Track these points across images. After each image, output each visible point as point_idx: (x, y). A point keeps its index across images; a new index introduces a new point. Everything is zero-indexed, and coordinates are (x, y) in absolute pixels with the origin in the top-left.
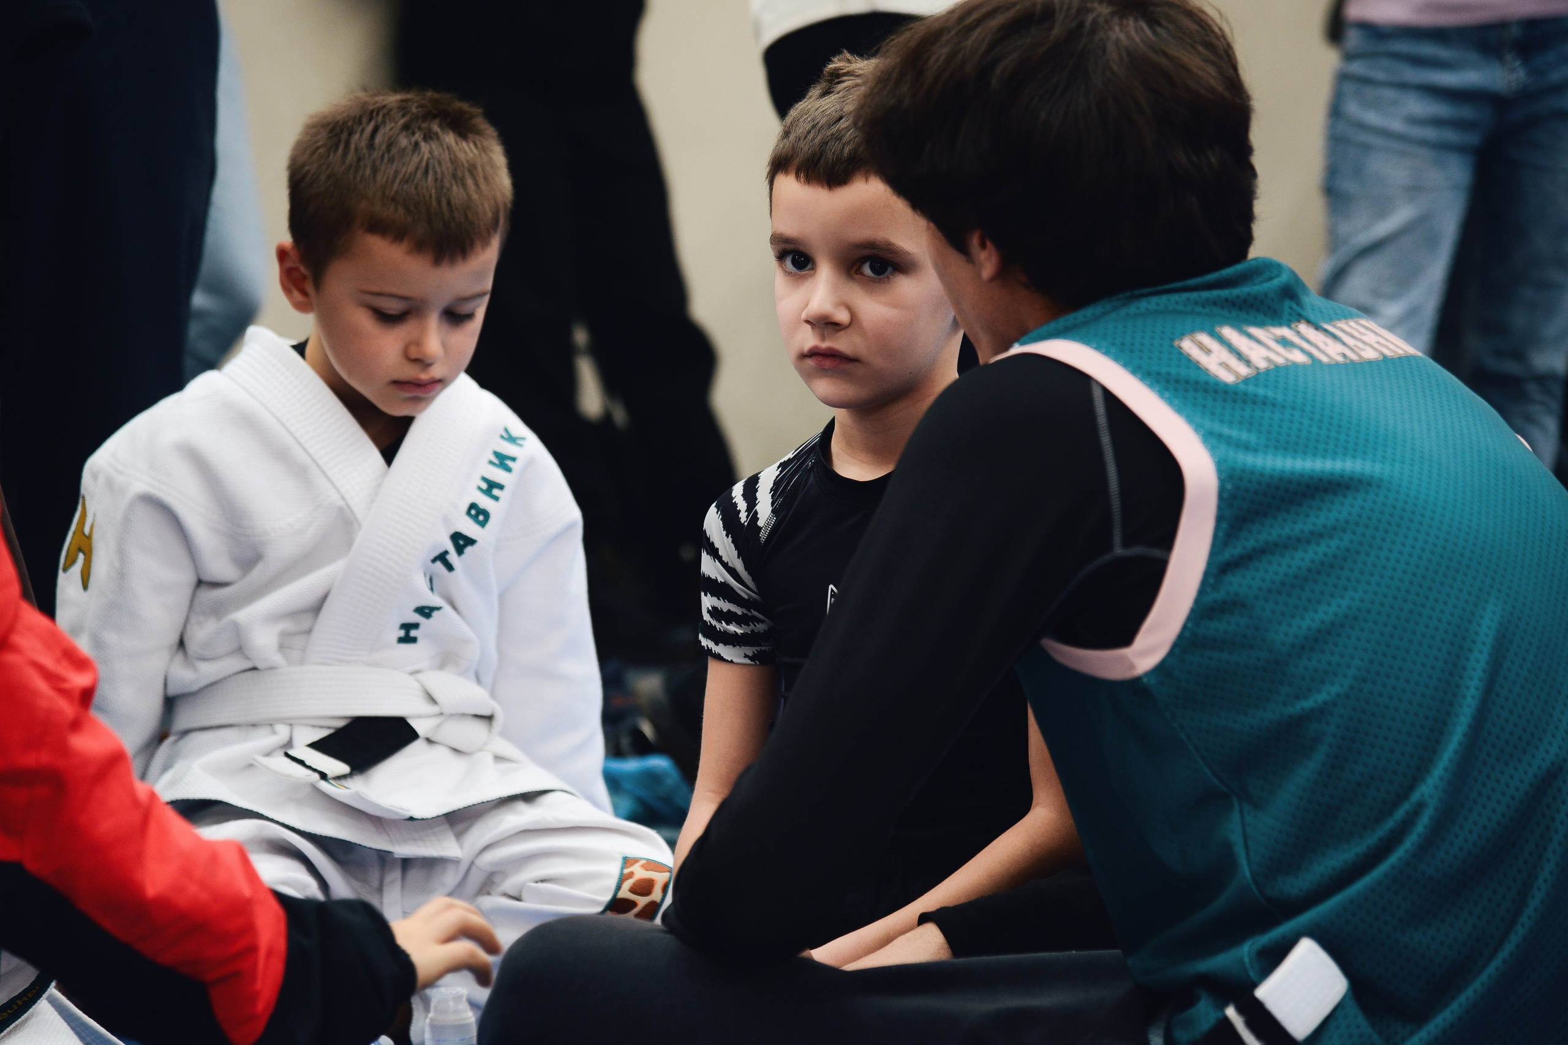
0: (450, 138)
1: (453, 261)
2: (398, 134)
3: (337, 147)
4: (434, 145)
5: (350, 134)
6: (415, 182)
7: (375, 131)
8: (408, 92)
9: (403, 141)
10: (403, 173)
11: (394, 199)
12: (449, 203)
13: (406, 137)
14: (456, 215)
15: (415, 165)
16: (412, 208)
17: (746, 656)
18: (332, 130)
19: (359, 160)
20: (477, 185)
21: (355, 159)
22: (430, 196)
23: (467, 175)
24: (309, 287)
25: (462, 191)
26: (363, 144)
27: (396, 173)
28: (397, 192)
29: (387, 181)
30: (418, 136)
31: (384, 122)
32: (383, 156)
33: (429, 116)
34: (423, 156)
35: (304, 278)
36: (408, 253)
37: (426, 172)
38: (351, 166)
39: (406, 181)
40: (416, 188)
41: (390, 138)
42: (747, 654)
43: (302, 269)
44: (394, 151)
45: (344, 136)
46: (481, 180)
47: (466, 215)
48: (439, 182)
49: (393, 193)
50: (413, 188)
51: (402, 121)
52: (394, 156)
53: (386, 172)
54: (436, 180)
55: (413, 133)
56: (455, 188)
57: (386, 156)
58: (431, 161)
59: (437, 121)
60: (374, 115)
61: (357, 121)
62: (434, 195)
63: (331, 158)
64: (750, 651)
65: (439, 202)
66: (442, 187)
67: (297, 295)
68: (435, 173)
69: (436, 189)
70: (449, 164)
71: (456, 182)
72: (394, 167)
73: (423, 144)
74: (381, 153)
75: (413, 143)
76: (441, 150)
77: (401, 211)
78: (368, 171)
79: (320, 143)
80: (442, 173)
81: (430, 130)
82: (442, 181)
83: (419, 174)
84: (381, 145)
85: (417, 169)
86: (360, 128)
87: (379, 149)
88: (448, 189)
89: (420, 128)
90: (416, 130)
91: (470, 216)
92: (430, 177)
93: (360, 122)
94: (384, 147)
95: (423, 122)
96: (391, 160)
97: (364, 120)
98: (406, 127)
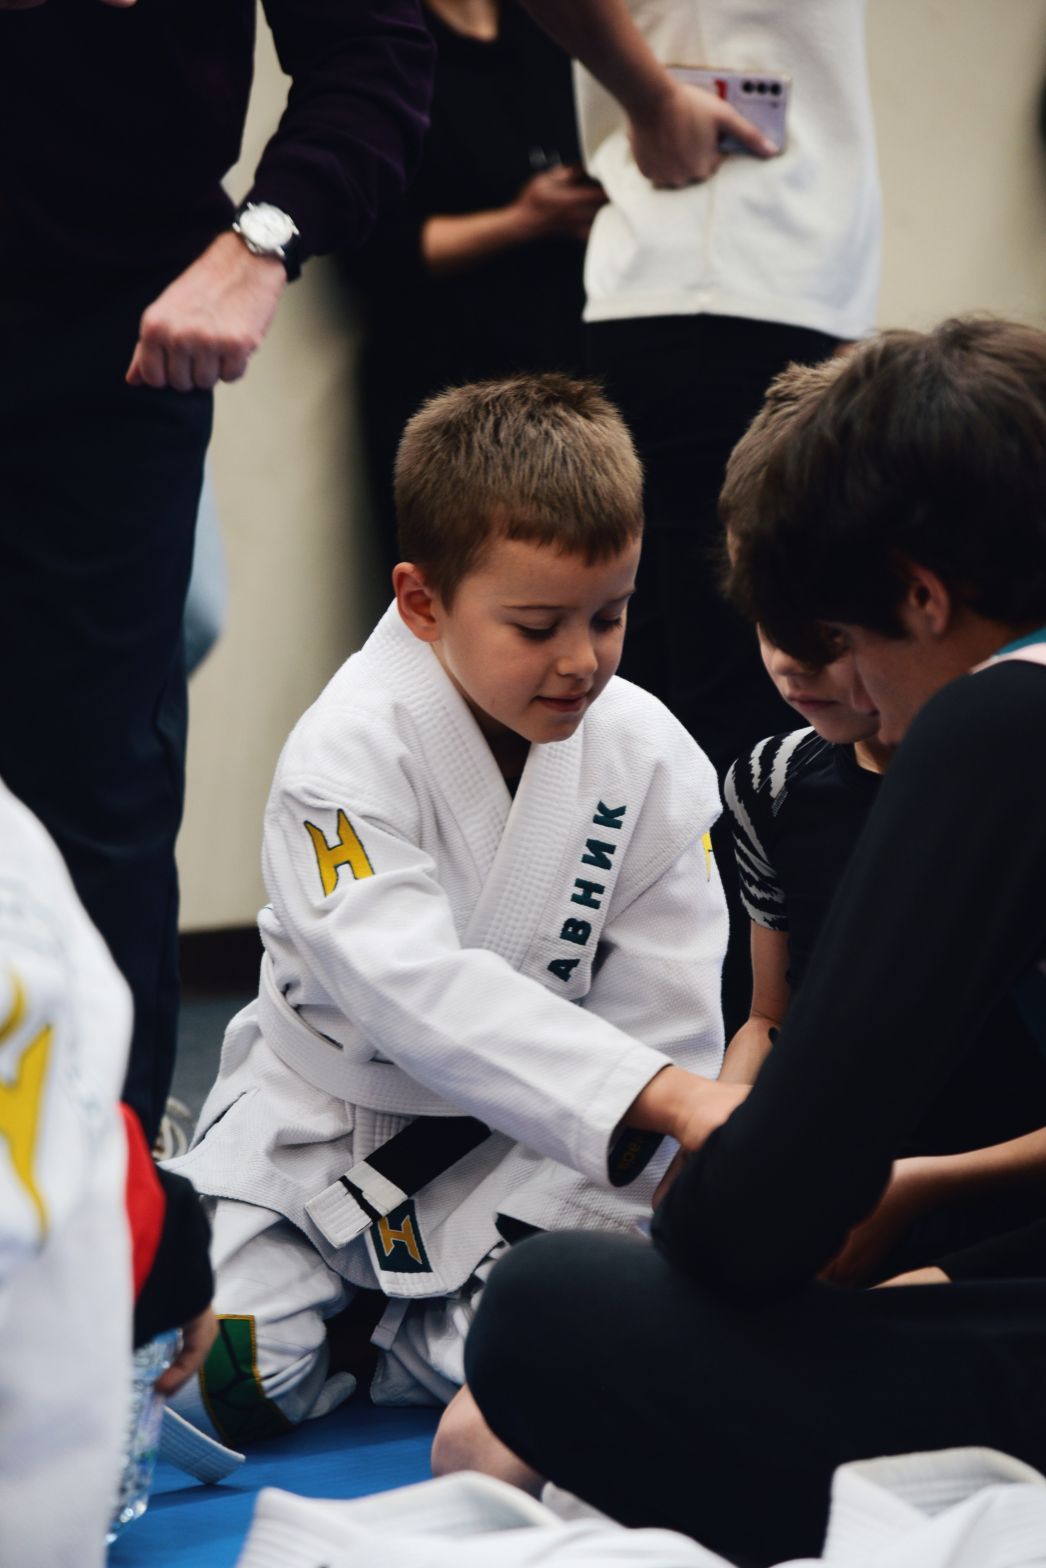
0: (579, 422)
1: (606, 558)
2: (524, 425)
3: (458, 449)
4: (565, 431)
5: (470, 433)
6: (555, 475)
7: (497, 425)
8: (518, 379)
9: (532, 432)
10: (540, 468)
11: (535, 498)
12: (595, 494)
13: (534, 426)
14: (605, 504)
15: (551, 457)
16: (557, 504)
17: (766, 920)
18: (446, 432)
19: (487, 459)
20: (617, 469)
21: (482, 459)
22: (575, 487)
23: (606, 460)
24: (436, 609)
25: (604, 476)
26: (487, 441)
27: (532, 469)
28: (537, 489)
29: (523, 478)
30: (546, 425)
31: (504, 414)
32: (513, 452)
33: (550, 401)
34: (557, 444)
35: (428, 602)
36: (559, 555)
37: (564, 462)
38: (478, 468)
39: (544, 475)
40: (557, 481)
41: (516, 430)
42: (767, 918)
43: (427, 592)
44: (523, 445)
45: (463, 437)
46: (619, 462)
47: (614, 503)
48: (580, 471)
49: (533, 491)
50: (554, 481)
51: (524, 410)
52: (525, 449)
53: (520, 471)
54: (576, 469)
55: (540, 422)
56: (597, 475)
57: (517, 452)
58: (567, 449)
59: (560, 404)
60: (491, 408)
61: (473, 416)
62: (578, 487)
63: (453, 461)
64: (770, 917)
65: (585, 493)
66: (585, 477)
67: (422, 622)
68: (574, 462)
69: (579, 479)
70: (586, 450)
71: (597, 469)
72: (528, 462)
73: (553, 431)
74: (510, 448)
75: (543, 432)
76: (573, 435)
77: (546, 510)
78: (500, 470)
79: (438, 447)
80: (582, 461)
81: (556, 415)
82: (583, 470)
83: (557, 465)
84: (507, 440)
85: (553, 459)
86: (479, 424)
87: (507, 444)
88: (591, 478)
89: (546, 416)
90: (542, 418)
91: (618, 504)
92: (570, 467)
93: (477, 418)
94: (512, 441)
95: (548, 408)
96: (524, 454)
97: (481, 415)
98: (530, 416)
